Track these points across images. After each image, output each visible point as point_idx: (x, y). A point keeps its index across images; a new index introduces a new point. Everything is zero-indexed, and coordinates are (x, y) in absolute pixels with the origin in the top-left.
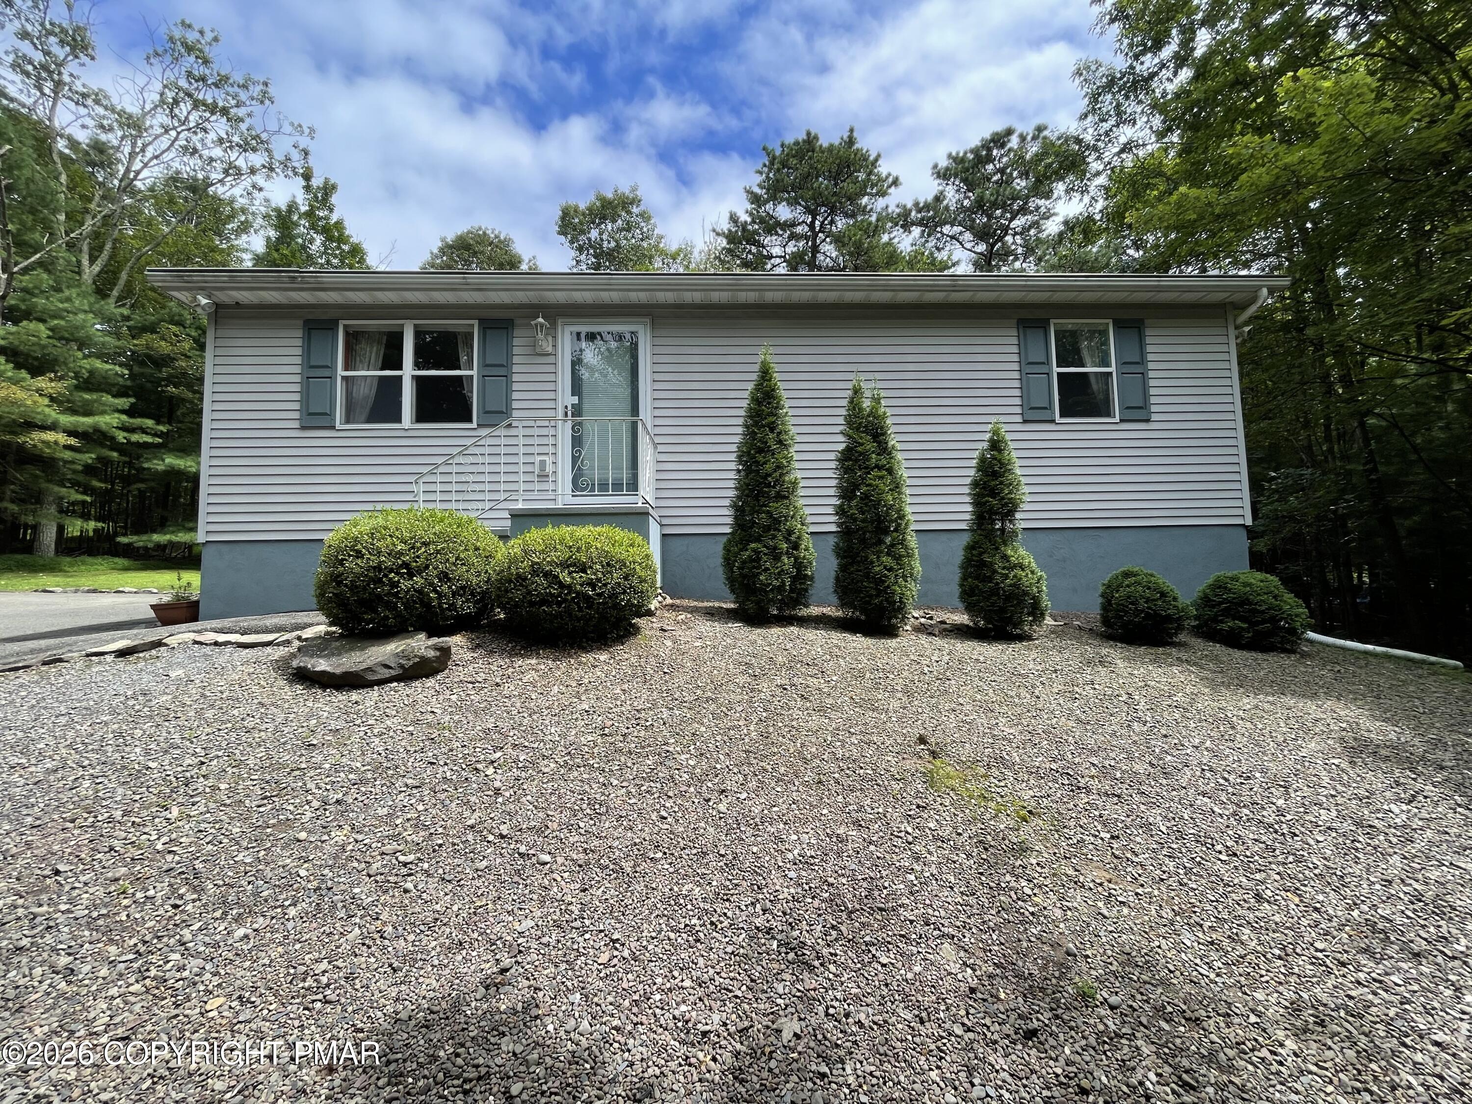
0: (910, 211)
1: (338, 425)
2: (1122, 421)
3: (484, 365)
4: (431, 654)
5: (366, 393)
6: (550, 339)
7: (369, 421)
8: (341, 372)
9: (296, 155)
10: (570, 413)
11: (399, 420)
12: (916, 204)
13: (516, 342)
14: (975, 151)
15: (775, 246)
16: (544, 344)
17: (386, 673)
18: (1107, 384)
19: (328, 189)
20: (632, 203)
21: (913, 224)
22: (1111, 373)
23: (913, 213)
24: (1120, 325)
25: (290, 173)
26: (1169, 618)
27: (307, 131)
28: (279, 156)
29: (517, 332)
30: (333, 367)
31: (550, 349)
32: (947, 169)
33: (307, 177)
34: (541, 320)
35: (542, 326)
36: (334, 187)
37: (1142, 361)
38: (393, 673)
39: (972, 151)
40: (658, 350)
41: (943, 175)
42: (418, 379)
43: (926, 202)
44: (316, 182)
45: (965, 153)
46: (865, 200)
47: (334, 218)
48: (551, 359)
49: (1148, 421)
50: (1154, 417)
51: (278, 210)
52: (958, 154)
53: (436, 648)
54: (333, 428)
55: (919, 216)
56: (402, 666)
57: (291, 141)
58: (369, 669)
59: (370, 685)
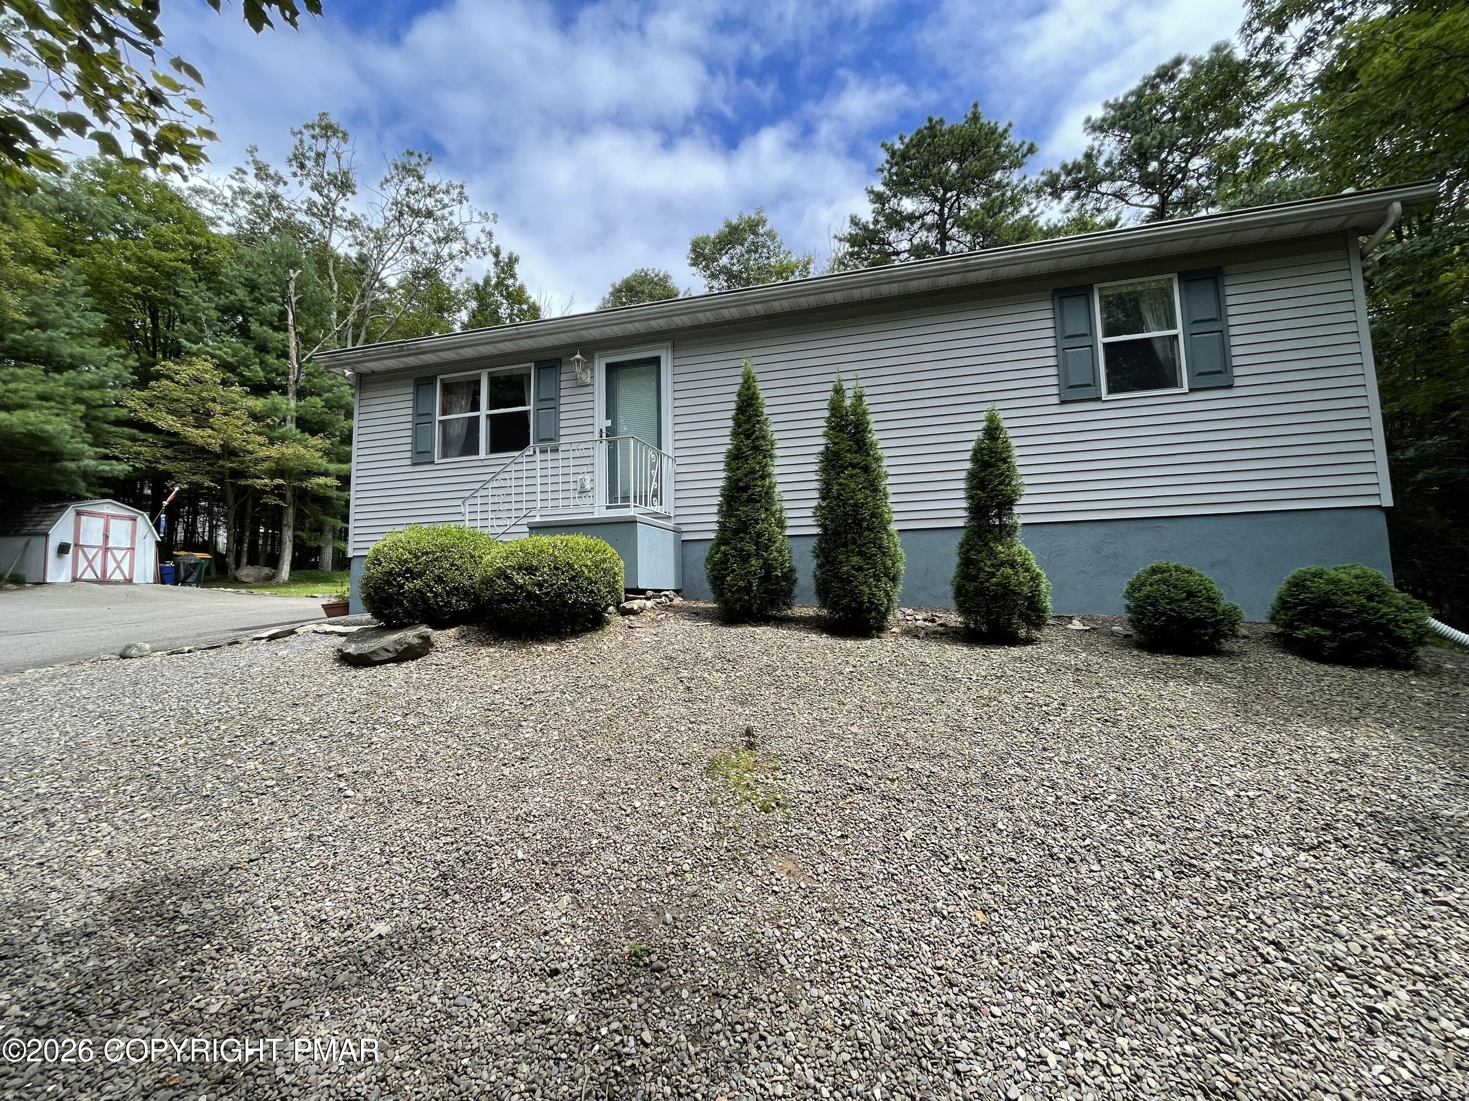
0: (1058, 176)
1: (437, 461)
2: (1192, 390)
3: (539, 400)
4: (416, 641)
5: (458, 431)
6: (589, 371)
7: (461, 455)
8: (439, 417)
9: (483, 238)
10: (604, 435)
11: (477, 453)
12: (1064, 167)
13: (563, 377)
14: (1139, 93)
15: (900, 241)
16: (583, 376)
17: (386, 656)
18: (1172, 349)
19: (513, 261)
20: (757, 225)
21: (1063, 189)
22: (1176, 337)
23: (1063, 178)
24: (1188, 279)
25: (481, 254)
26: (1200, 623)
27: (491, 217)
28: (472, 241)
29: (563, 369)
30: (431, 414)
31: (588, 381)
32: (1104, 120)
33: (497, 255)
34: (578, 356)
35: (578, 361)
36: (516, 260)
37: (1221, 316)
38: (391, 655)
39: (1132, 93)
40: (678, 370)
41: (1099, 127)
42: (491, 417)
43: (1074, 163)
44: (504, 256)
45: (1126, 97)
46: (998, 176)
47: (518, 284)
48: (589, 389)
49: (1230, 387)
50: (1238, 382)
51: (477, 286)
52: (1116, 100)
53: (420, 637)
54: (433, 463)
55: (1070, 178)
56: (396, 651)
57: (479, 227)
58: (374, 652)
59: (373, 664)
